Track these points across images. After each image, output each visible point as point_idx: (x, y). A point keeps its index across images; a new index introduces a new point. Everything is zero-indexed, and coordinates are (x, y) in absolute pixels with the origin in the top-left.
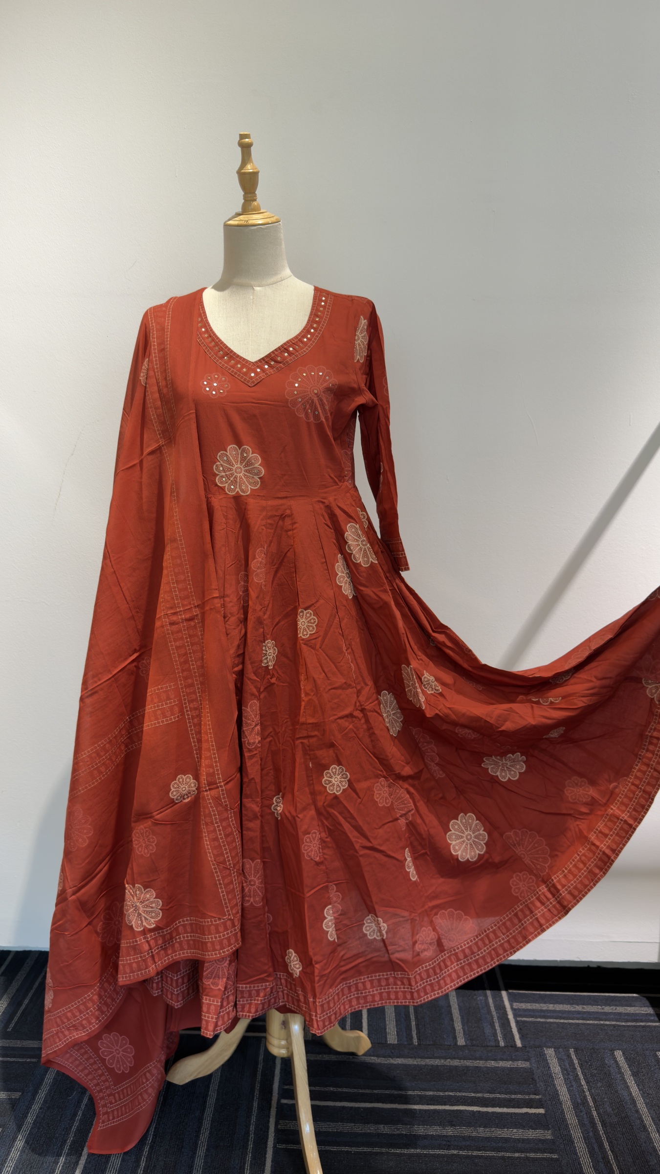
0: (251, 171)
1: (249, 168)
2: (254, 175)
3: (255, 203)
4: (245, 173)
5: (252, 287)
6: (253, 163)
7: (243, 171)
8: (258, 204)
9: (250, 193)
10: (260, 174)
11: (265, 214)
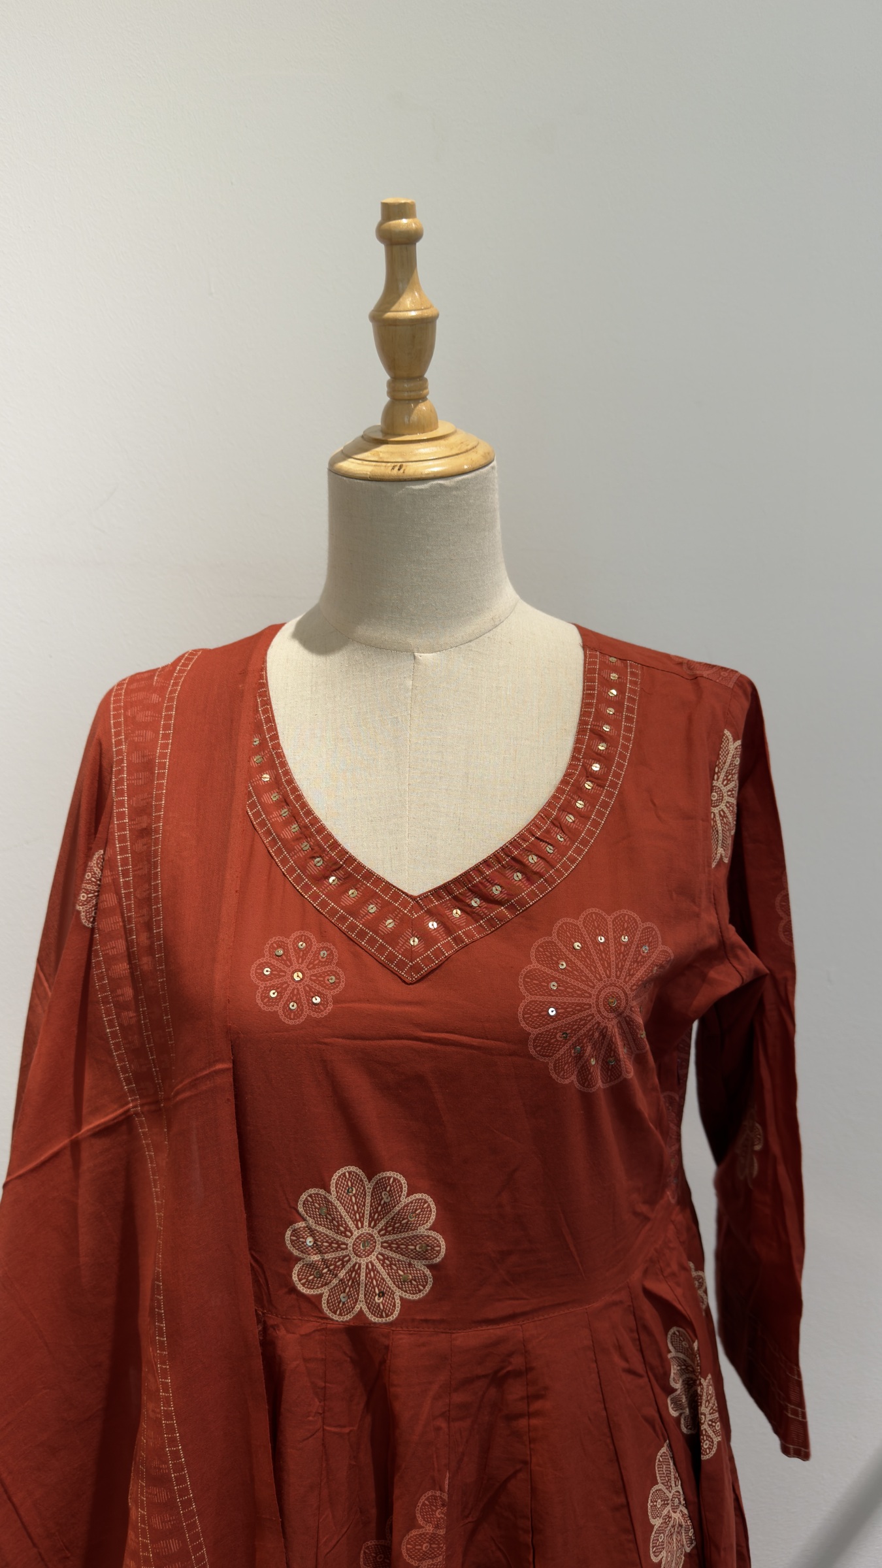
0: (413, 314)
1: (408, 308)
2: (423, 328)
3: (423, 407)
4: (395, 322)
5: (410, 652)
6: (419, 290)
7: (389, 315)
8: (432, 411)
9: (410, 379)
10: (439, 324)
11: (452, 440)
